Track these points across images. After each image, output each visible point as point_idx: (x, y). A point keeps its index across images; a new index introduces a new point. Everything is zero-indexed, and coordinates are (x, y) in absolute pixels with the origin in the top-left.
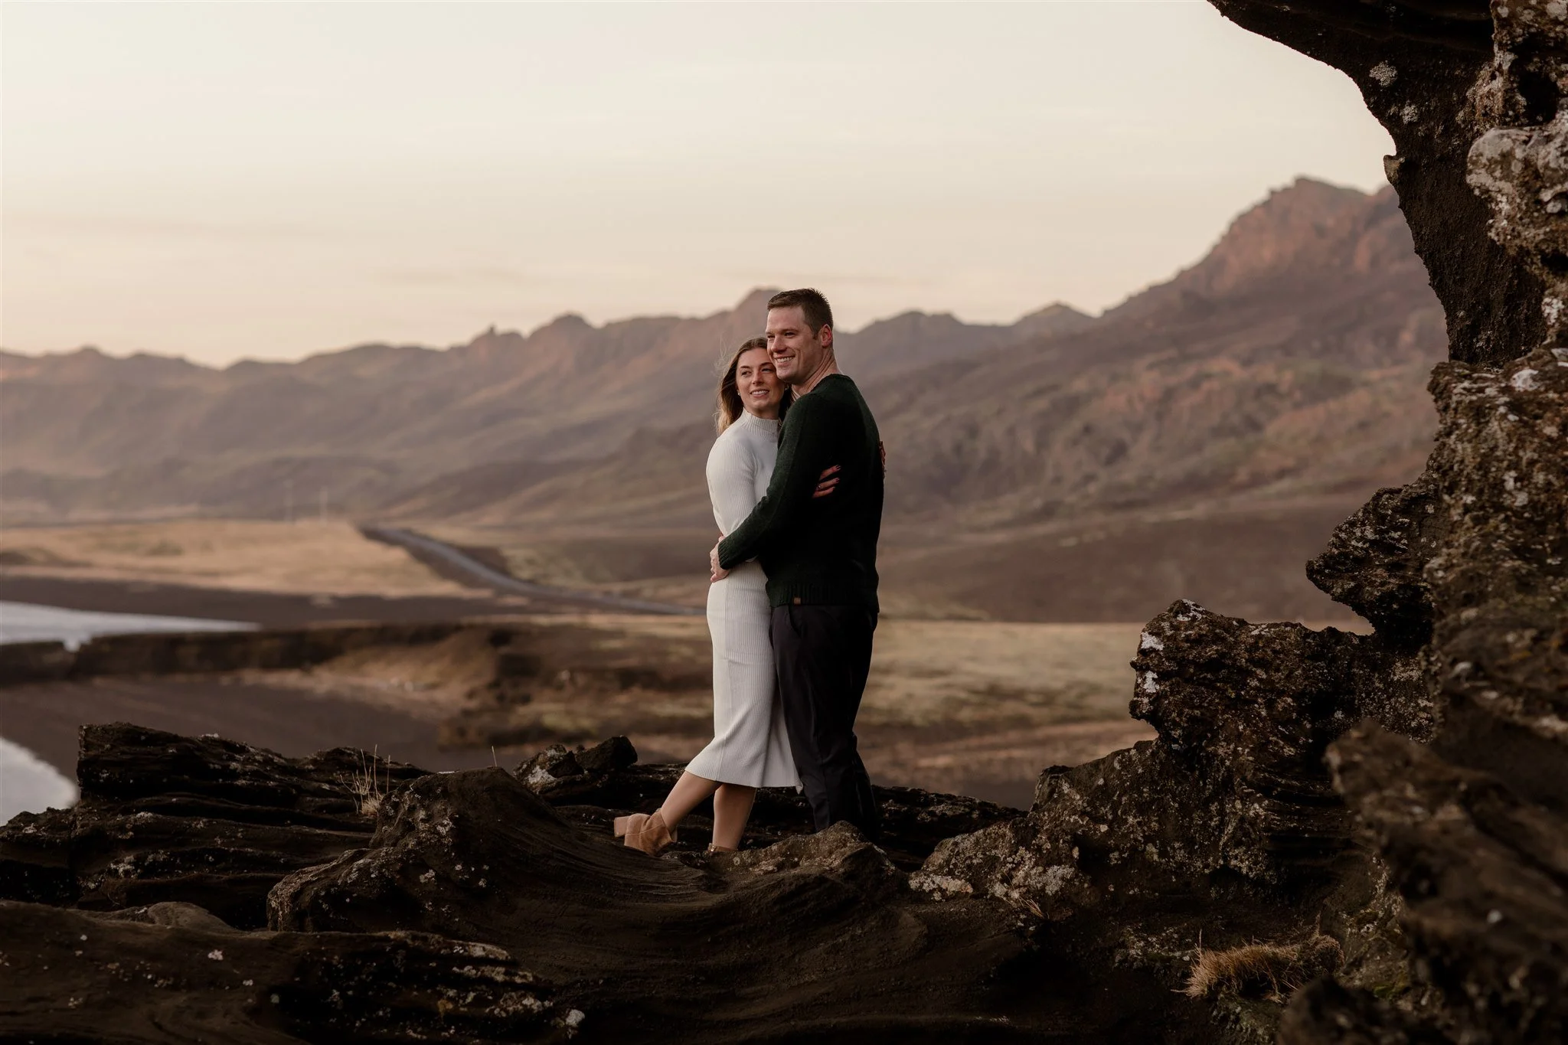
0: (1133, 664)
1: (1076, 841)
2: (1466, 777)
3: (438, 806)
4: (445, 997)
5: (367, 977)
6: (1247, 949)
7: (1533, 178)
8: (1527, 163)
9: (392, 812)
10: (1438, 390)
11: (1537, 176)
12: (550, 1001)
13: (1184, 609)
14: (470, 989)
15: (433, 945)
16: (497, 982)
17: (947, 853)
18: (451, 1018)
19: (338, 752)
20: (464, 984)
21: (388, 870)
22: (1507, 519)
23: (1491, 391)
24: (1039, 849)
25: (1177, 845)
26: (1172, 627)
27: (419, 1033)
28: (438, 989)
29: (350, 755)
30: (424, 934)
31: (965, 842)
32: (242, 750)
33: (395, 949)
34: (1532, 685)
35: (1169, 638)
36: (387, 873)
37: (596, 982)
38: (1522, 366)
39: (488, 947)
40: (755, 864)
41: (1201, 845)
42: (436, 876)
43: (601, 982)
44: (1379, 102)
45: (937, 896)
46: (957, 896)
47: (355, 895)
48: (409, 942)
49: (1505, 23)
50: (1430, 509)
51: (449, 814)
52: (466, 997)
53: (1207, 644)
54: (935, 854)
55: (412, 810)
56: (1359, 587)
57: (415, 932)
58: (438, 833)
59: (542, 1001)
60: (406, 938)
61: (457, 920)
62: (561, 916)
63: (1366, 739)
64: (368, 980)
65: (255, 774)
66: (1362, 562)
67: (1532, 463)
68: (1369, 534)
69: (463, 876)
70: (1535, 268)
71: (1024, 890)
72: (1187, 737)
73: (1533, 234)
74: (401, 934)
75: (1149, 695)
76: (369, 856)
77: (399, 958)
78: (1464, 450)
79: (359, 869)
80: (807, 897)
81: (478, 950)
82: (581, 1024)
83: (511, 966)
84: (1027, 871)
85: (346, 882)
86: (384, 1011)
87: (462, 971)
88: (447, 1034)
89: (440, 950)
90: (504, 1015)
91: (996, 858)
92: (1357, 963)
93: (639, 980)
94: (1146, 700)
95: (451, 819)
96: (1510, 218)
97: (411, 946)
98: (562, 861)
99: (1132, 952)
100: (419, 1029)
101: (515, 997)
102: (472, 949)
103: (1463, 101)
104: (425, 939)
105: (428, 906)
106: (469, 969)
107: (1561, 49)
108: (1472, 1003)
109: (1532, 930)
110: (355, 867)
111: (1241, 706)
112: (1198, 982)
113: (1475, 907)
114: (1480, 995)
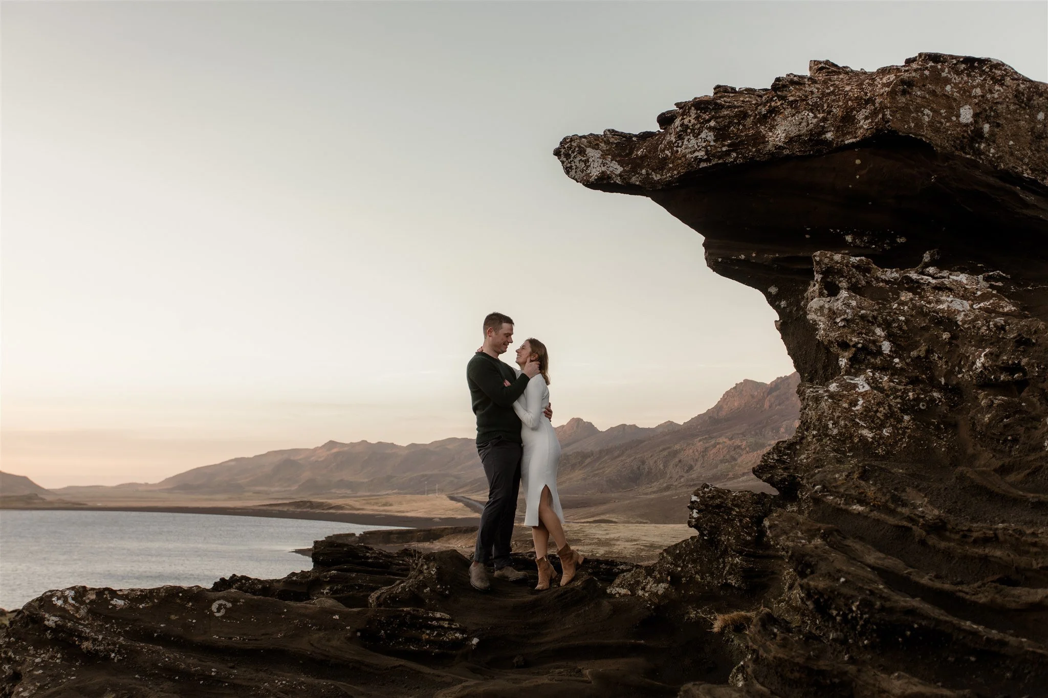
0: (688, 507)
1: (669, 574)
2: (823, 527)
3: (432, 564)
4: (425, 633)
5: (395, 625)
6: (735, 613)
8: (830, 309)
10: (800, 393)
11: (834, 313)
12: (466, 634)
13: (707, 486)
14: (435, 630)
15: (421, 613)
16: (445, 627)
17: (621, 579)
18: (428, 641)
20: (432, 628)
21: (412, 587)
22: (830, 439)
23: (821, 392)
24: (655, 577)
25: (707, 575)
26: (703, 493)
27: (414, 647)
28: (423, 630)
30: (417, 609)
31: (628, 575)
32: (371, 549)
33: (406, 615)
34: (847, 493)
35: (702, 497)
36: (412, 589)
37: (487, 629)
38: (833, 382)
39: (442, 614)
41: (716, 575)
42: (430, 590)
44: (772, 300)
45: (617, 596)
46: (625, 595)
47: (400, 597)
49: (818, 263)
50: (798, 447)
51: (435, 566)
52: (433, 634)
53: (716, 499)
54: (616, 580)
55: (422, 565)
56: (772, 476)
57: (414, 608)
58: (431, 574)
59: (463, 634)
63: (779, 516)
64: (395, 627)
65: (375, 557)
66: (773, 467)
67: (838, 417)
68: (775, 457)
69: (440, 589)
70: (835, 349)
71: (650, 593)
72: (710, 533)
73: (834, 335)
74: (409, 609)
75: (695, 518)
76: (406, 582)
77: (408, 618)
78: (812, 413)
79: (402, 588)
80: (568, 595)
81: (438, 615)
82: (478, 643)
83: (451, 621)
84: (651, 586)
85: (397, 592)
86: (401, 638)
87: (432, 623)
88: (426, 647)
89: (424, 615)
90: (448, 640)
91: (639, 581)
93: (503, 628)
94: (694, 520)
95: (436, 568)
96: (824, 330)
97: (412, 613)
99: (692, 616)
100: (414, 645)
101: (452, 633)
102: (436, 615)
103: (803, 298)
104: (418, 611)
105: (427, 601)
106: (434, 623)
107: (840, 273)
108: (834, 619)
109: (860, 585)
110: (400, 587)
111: (729, 521)
112: (717, 626)
113: (832, 576)
114: (838, 615)
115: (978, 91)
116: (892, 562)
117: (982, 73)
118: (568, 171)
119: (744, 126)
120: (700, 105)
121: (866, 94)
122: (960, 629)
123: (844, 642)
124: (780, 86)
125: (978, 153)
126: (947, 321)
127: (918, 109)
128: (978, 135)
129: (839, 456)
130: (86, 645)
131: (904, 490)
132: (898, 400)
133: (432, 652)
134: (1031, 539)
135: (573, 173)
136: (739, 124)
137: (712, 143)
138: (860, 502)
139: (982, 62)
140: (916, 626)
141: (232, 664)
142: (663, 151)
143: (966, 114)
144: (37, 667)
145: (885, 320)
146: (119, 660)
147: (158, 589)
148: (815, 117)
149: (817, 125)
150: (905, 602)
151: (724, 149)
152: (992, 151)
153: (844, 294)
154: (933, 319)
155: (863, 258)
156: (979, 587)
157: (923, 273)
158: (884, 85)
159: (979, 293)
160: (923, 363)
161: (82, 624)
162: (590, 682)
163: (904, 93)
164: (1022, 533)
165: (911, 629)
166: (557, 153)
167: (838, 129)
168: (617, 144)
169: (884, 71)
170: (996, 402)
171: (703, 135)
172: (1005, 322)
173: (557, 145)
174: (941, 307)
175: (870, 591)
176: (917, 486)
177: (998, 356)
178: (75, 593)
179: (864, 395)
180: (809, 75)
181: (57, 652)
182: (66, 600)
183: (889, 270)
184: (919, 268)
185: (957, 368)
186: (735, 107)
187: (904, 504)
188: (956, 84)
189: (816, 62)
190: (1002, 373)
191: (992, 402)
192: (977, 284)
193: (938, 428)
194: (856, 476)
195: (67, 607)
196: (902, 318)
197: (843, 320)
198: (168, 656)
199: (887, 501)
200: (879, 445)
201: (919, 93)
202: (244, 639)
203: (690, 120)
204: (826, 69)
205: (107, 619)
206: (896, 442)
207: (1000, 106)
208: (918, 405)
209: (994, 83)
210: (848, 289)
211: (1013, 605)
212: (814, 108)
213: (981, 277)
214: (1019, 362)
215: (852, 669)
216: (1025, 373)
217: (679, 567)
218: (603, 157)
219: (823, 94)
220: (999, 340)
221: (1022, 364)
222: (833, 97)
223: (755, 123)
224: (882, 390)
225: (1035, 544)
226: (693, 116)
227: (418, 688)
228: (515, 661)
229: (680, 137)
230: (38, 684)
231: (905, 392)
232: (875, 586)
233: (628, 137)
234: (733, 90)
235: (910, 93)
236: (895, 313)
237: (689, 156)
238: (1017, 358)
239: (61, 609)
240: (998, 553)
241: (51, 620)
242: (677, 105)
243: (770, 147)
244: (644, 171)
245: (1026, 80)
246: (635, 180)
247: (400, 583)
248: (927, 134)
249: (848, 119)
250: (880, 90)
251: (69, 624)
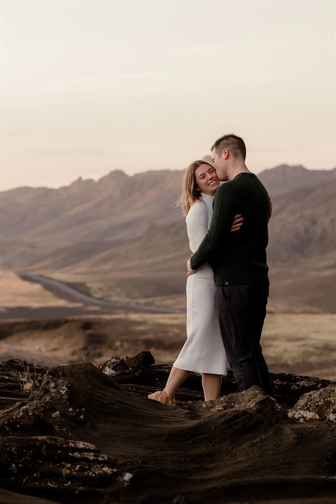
3: (60, 381)
4: (65, 467)
5: (29, 458)
9: (38, 384)
12: (116, 469)
14: (77, 463)
15: (59, 442)
16: (90, 460)
17: (306, 400)
18: (69, 477)
19: (12, 361)
20: (74, 461)
21: (37, 411)
27: (54, 484)
28: (62, 463)
29: (17, 362)
30: (55, 437)
31: (315, 394)
33: (41, 445)
36: (36, 413)
37: (137, 462)
39: (86, 443)
40: (213, 407)
42: (60, 414)
43: (140, 462)
45: (302, 420)
46: (311, 420)
47: (22, 423)
48: (48, 441)
51: (65, 384)
52: (75, 468)
54: (300, 400)
55: (48, 383)
57: (51, 437)
58: (61, 393)
59: (112, 468)
60: (46, 439)
61: (70, 434)
62: (120, 432)
64: (29, 459)
69: (73, 414)
74: (44, 437)
76: (28, 404)
77: (43, 448)
79: (23, 411)
80: (239, 420)
81: (81, 445)
82: (131, 480)
83: (97, 453)
85: (17, 417)
86: (37, 474)
87: (73, 455)
88: (67, 485)
89: (63, 445)
90: (94, 475)
91: (330, 402)
93: (158, 461)
95: (67, 386)
97: (49, 443)
98: (120, 406)
100: (54, 483)
101: (99, 467)
102: (78, 445)
104: (55, 440)
105: (56, 428)
106: (77, 454)
110: (21, 410)
133: (75, 490)
228: (175, 500)
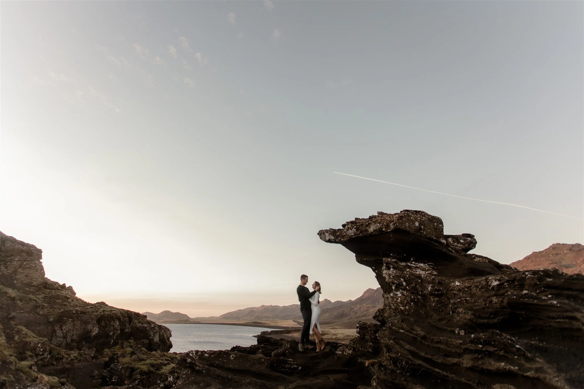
0: (356, 328)
1: (352, 347)
2: (393, 337)
3: (288, 344)
6: (371, 360)
7: (389, 275)
8: (388, 273)
10: (383, 296)
11: (390, 274)
13: (361, 322)
16: (292, 363)
18: (287, 368)
19: (282, 339)
20: (289, 364)
22: (392, 309)
23: (388, 296)
24: (349, 348)
25: (363, 348)
27: (284, 369)
28: (286, 364)
31: (341, 348)
32: (273, 338)
34: (398, 326)
35: (360, 325)
36: (283, 351)
37: (303, 364)
38: (391, 293)
41: (365, 348)
42: (288, 351)
44: (374, 270)
46: (340, 354)
47: (280, 354)
49: (384, 261)
53: (364, 325)
54: (338, 349)
55: (286, 344)
56: (378, 319)
59: (297, 366)
63: (381, 333)
64: (278, 363)
65: (273, 341)
66: (378, 316)
67: (394, 303)
68: (378, 313)
69: (291, 351)
70: (391, 284)
71: (347, 353)
72: (362, 336)
73: (390, 280)
74: (282, 358)
75: (358, 331)
77: (282, 360)
78: (387, 302)
81: (290, 360)
82: (301, 369)
83: (294, 362)
84: (348, 351)
85: (279, 352)
86: (280, 367)
89: (286, 360)
90: (293, 367)
91: (344, 349)
92: (384, 362)
93: (307, 364)
95: (290, 345)
96: (388, 279)
99: (359, 360)
101: (294, 365)
103: (382, 270)
104: (285, 358)
106: (289, 362)
107: (390, 264)
108: (398, 366)
109: (405, 356)
110: (280, 350)
111: (368, 332)
112: (367, 364)
113: (397, 353)
114: (399, 365)
115: (419, 218)
116: (413, 348)
117: (420, 214)
118: (321, 238)
119: (363, 227)
120: (352, 222)
121: (392, 220)
122: (435, 372)
123: (402, 374)
124: (371, 218)
125: (421, 233)
126: (419, 277)
127: (405, 223)
128: (421, 229)
129: (395, 314)
130: (197, 368)
131: (414, 326)
132: (409, 298)
133: (288, 371)
134: (450, 343)
135: (322, 239)
136: (362, 227)
137: (355, 232)
138: (402, 329)
139: (418, 211)
140: (422, 370)
141: (234, 374)
142: (343, 233)
143: (417, 224)
144: (184, 374)
145: (403, 276)
146: (205, 373)
147: (217, 351)
148: (380, 225)
149: (380, 227)
150: (418, 362)
151: (358, 233)
152: (425, 233)
153: (392, 269)
154: (416, 276)
155: (396, 260)
156: (438, 357)
157: (411, 263)
158: (396, 217)
159: (427, 269)
160: (415, 288)
161: (196, 362)
162: (332, 382)
163: (401, 219)
164: (448, 341)
165: (421, 371)
166: (318, 234)
167: (386, 228)
168: (332, 232)
169: (395, 214)
170: (435, 300)
171: (353, 230)
172: (435, 277)
173: (318, 232)
174: (417, 273)
175: (408, 358)
176: (417, 325)
177: (434, 287)
178: (196, 352)
179: (400, 297)
180: (377, 215)
181: (189, 370)
182: (193, 355)
183: (403, 263)
184: (410, 262)
185: (424, 290)
186: (360, 223)
187: (414, 330)
188: (413, 217)
189: (379, 212)
190: (436, 291)
191: (434, 300)
192: (426, 266)
193: (421, 306)
194: (400, 321)
195: (193, 356)
196: (407, 276)
197: (392, 276)
198: (218, 372)
199: (409, 329)
200: (406, 311)
201: (404, 219)
202: (238, 367)
203: (350, 226)
204: (381, 214)
205: (203, 360)
206: (410, 311)
207: (425, 222)
208: (415, 300)
209: (423, 216)
210: (393, 268)
211: (449, 363)
212: (379, 223)
213: (427, 264)
214: (440, 289)
215: (405, 383)
216: (442, 292)
217: (355, 345)
218: (329, 235)
219: (381, 220)
220: (434, 282)
221: (441, 289)
222: (384, 220)
223: (365, 226)
224: (404, 295)
225: (452, 344)
226: (350, 225)
227: (285, 383)
228: (311, 374)
229: (347, 230)
230: (184, 380)
231: (411, 296)
232: (409, 356)
233: (335, 230)
234: (359, 219)
235: (402, 219)
236: (405, 274)
237: (350, 235)
238: (439, 288)
239: (192, 357)
240: (442, 346)
241: (189, 360)
242: (346, 222)
243: (369, 232)
244: (339, 238)
245: (430, 216)
246: (337, 240)
247: (280, 349)
248: (408, 229)
249: (388, 226)
250: (395, 218)
251: (193, 362)
